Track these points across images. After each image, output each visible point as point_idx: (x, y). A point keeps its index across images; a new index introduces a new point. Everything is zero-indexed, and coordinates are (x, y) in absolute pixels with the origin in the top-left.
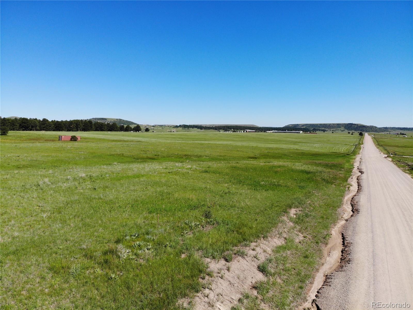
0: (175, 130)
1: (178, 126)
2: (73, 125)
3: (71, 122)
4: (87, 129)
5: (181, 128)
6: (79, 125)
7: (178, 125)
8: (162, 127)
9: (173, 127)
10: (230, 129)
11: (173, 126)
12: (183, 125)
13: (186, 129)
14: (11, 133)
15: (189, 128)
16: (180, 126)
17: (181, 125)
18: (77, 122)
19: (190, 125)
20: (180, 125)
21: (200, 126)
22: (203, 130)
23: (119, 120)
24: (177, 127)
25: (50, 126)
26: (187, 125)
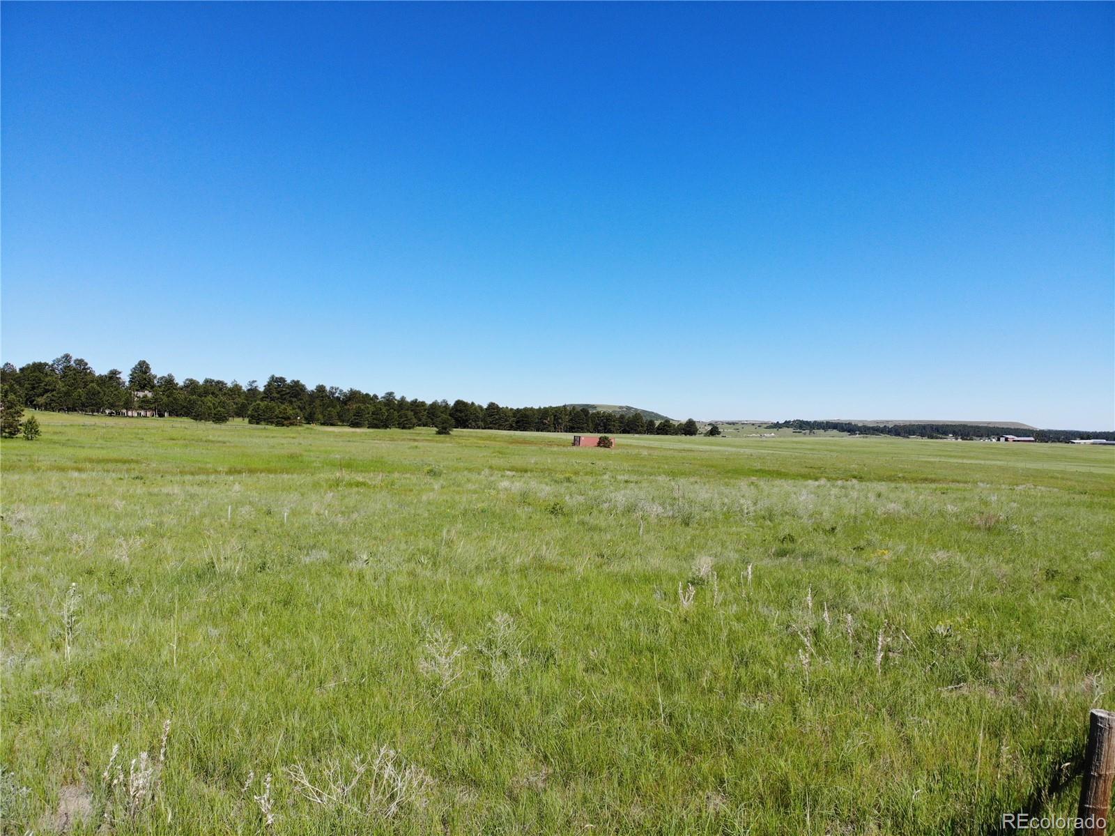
0: (773, 434)
1: (781, 424)
2: (549, 419)
3: (545, 412)
4: (578, 428)
5: (791, 430)
6: (561, 418)
7: (782, 421)
8: (736, 427)
9: (765, 426)
10: (942, 434)
11: (765, 423)
12: (794, 421)
13: (804, 432)
14: (455, 432)
15: (815, 431)
16: (787, 424)
17: (790, 422)
18: (556, 411)
19: (815, 422)
20: (788, 420)
21: (846, 424)
22: (857, 435)
23: (625, 409)
24: (777, 426)
25: (506, 421)
26: (807, 422)
